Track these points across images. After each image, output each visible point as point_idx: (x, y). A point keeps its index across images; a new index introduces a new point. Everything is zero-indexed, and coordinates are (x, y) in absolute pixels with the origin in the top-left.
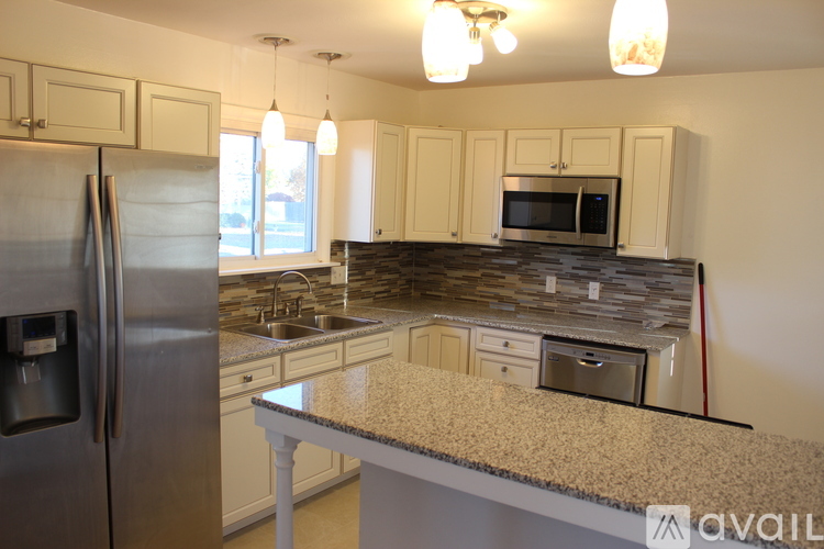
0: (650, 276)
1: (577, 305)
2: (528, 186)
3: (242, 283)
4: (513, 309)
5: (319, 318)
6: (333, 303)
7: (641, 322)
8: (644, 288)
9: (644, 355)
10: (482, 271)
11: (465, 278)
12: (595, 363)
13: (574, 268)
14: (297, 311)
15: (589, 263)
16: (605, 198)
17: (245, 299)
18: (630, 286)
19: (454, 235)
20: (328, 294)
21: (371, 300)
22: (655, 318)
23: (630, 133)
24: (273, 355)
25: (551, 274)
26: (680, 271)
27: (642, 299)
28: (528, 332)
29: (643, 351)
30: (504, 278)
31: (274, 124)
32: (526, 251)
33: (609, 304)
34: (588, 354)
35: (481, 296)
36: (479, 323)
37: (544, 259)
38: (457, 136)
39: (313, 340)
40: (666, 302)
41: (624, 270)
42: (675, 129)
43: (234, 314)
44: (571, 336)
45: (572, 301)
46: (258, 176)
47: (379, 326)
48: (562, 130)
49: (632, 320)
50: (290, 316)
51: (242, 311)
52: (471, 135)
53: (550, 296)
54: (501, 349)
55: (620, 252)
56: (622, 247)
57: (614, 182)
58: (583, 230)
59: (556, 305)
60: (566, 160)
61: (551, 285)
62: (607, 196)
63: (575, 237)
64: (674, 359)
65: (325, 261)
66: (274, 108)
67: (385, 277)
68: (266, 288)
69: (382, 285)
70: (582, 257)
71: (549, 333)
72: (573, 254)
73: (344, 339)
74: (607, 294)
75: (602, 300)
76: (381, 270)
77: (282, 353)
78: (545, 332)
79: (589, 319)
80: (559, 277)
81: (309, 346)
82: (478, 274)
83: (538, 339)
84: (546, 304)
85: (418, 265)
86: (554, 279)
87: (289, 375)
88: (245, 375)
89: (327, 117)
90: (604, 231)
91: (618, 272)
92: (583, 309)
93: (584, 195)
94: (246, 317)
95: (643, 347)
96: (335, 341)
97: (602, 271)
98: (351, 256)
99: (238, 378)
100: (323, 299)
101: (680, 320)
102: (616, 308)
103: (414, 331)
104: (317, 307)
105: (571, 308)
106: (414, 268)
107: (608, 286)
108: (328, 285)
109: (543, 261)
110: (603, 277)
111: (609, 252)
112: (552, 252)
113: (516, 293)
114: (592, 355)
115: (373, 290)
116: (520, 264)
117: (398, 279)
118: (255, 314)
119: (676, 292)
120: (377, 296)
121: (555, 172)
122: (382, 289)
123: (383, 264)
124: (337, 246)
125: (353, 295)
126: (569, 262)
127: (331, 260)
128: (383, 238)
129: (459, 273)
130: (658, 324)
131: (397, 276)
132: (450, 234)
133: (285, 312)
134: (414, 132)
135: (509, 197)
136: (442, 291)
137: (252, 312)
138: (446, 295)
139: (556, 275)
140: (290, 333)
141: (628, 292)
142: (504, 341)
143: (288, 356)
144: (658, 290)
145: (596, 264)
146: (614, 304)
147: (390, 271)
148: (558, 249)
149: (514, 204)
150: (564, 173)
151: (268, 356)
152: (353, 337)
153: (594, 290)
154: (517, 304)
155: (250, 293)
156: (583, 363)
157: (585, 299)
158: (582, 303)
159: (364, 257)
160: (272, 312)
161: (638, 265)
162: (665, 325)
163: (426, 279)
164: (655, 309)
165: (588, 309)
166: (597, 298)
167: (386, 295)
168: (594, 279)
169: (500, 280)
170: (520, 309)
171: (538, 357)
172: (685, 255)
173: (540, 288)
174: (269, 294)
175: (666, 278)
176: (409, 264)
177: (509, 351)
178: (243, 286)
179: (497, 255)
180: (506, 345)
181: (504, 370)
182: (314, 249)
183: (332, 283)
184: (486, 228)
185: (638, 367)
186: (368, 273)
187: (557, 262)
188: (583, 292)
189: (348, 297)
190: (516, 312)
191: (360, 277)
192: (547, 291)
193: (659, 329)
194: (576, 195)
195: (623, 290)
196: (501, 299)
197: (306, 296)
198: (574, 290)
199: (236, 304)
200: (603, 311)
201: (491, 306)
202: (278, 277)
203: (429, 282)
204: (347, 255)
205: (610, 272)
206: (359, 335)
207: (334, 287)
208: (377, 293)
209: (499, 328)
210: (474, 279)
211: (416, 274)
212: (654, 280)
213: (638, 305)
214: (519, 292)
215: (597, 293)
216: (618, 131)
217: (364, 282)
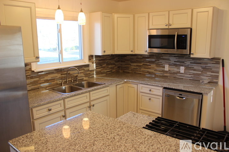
0: (203, 64)
1: (176, 75)
2: (159, 33)
3: (55, 72)
4: (154, 76)
5: (84, 83)
6: (91, 76)
7: (200, 81)
8: (200, 68)
9: (201, 95)
10: (143, 63)
11: (137, 66)
12: (183, 98)
13: (175, 62)
14: (76, 80)
15: (181, 60)
16: (186, 36)
17: (56, 78)
18: (195, 68)
19: (132, 51)
20: (89, 74)
21: (105, 74)
22: (205, 79)
23: (195, 11)
24: (60, 100)
25: (167, 64)
26: (215, 62)
27: (200, 72)
28: (158, 86)
29: (201, 94)
30: (150, 65)
31: (59, 14)
32: (158, 56)
33: (188, 74)
34: (180, 95)
35: (143, 72)
36: (141, 83)
37: (164, 58)
38: (131, 16)
39: (78, 92)
40: (209, 73)
41: (193, 62)
42: (214, 8)
43: (52, 83)
44: (174, 88)
45: (174, 73)
46: (59, 34)
47: (104, 85)
48: (169, 11)
49: (196, 80)
50: (74, 83)
51: (55, 82)
52: (136, 16)
53: (167, 72)
54: (148, 92)
55: (192, 56)
56: (192, 54)
57: (189, 30)
58: (178, 48)
59: (168, 75)
60: (171, 23)
61: (167, 68)
62: (187, 35)
63: (175, 51)
64: (212, 96)
65: (87, 62)
66: (59, 8)
67: (109, 66)
68: (64, 73)
69: (109, 69)
70: (178, 58)
72: (174, 57)
73: (89, 91)
74: (187, 71)
75: (185, 73)
76: (108, 64)
77: (64, 99)
78: (164, 86)
79: (181, 80)
80: (170, 65)
81: (75, 95)
82: (141, 64)
83: (161, 89)
84: (165, 74)
85: (121, 62)
86: (168, 66)
87: (67, 107)
88: (49, 108)
89: (81, 11)
90: (185, 48)
91: (191, 63)
92: (178, 76)
93: (178, 35)
94: (57, 84)
95: (201, 92)
96: (86, 92)
97: (185, 62)
99: (46, 110)
100: (86, 75)
101: (214, 80)
102: (190, 76)
103: (118, 86)
104: (85, 78)
105: (174, 77)
106: (120, 63)
107: (187, 68)
108: (88, 70)
109: (164, 59)
110: (185, 65)
111: (187, 56)
112: (167, 56)
113: (155, 71)
114: (182, 95)
115: (106, 71)
116: (156, 61)
117: (114, 67)
118: (61, 82)
119: (213, 69)
120: (107, 73)
121: (167, 27)
122: (109, 70)
123: (109, 62)
124: (91, 57)
125: (97, 73)
126: (173, 60)
127: (89, 62)
128: (106, 53)
129: (135, 64)
130: (206, 82)
131: (114, 66)
132: (130, 51)
133: (72, 81)
134: (116, 16)
135: (151, 37)
136: (130, 70)
137: (59, 82)
138: (131, 72)
139: (168, 64)
140: (72, 89)
141: (195, 70)
142: (149, 89)
143: (66, 100)
144: (205, 69)
145: (183, 60)
146: (189, 74)
147: (111, 64)
148: (169, 55)
149: (152, 40)
150: (170, 27)
151: (58, 101)
152: (93, 90)
153: (182, 69)
154: (155, 74)
155: (59, 75)
156: (178, 98)
157: (179, 72)
158: (178, 74)
159: (101, 60)
160: (67, 81)
161: (198, 61)
162: (209, 82)
163: (124, 66)
164: (205, 76)
165: (180, 76)
166: (183, 72)
167: (110, 72)
168: (182, 66)
169: (149, 66)
170: (156, 76)
171: (162, 95)
172: (216, 56)
173: (163, 69)
174: (66, 75)
175: (209, 65)
176: (118, 61)
177: (151, 93)
178: (55, 73)
179: (148, 58)
180: (150, 90)
181: (150, 99)
182: (83, 58)
183: (90, 70)
184: (143, 49)
185: (199, 100)
186: (103, 65)
187: (169, 60)
188: (178, 70)
189: (96, 74)
190: (155, 77)
191: (100, 67)
192: (165, 70)
193: (206, 84)
194: (175, 35)
195: (193, 69)
196: (149, 73)
197: (79, 75)
198: (175, 69)
199: (53, 80)
200: (185, 77)
201: (146, 75)
202: (68, 69)
203: (125, 67)
204: (94, 60)
205: (188, 63)
206: (95, 90)
207: (91, 71)
208: (107, 72)
209: (148, 85)
210: (140, 66)
211: (121, 65)
212: (204, 66)
213: (199, 75)
214: (156, 70)
215: (183, 70)
216: (191, 10)
217: (102, 69)
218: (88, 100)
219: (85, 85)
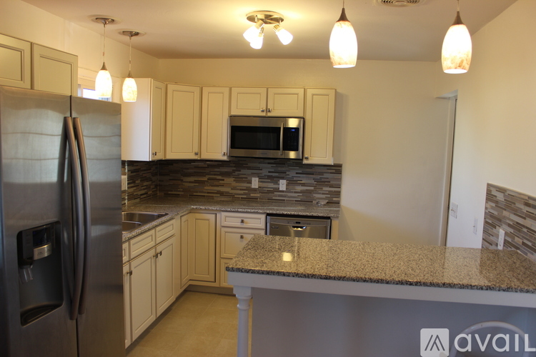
0: (316, 174)
1: (272, 194)
4: (230, 200)
7: (312, 202)
8: (313, 182)
9: (330, 220)
10: (208, 177)
11: (196, 182)
12: (301, 227)
13: (269, 172)
15: (279, 169)
18: (305, 181)
19: (196, 154)
21: (138, 200)
22: (321, 199)
23: (310, 92)
25: (255, 177)
26: (334, 171)
27: (312, 188)
28: (257, 213)
29: (328, 218)
30: (223, 180)
32: (238, 163)
33: (292, 192)
34: (297, 223)
35: (208, 193)
36: (223, 209)
38: (197, 90)
40: (326, 189)
41: (301, 172)
42: (336, 91)
45: (269, 192)
47: (168, 216)
48: (267, 89)
49: (307, 201)
52: (206, 90)
53: (255, 190)
54: (239, 224)
55: (305, 162)
56: (307, 158)
57: (302, 121)
58: (284, 149)
59: (259, 195)
60: (270, 107)
61: (255, 183)
62: (298, 129)
63: (279, 154)
66: (104, 68)
67: (145, 184)
69: (144, 189)
70: (275, 165)
71: (271, 212)
72: (269, 163)
73: (155, 227)
74: (291, 187)
75: (288, 190)
76: (143, 179)
78: (268, 212)
79: (280, 202)
80: (260, 178)
81: (141, 233)
82: (205, 179)
83: (263, 217)
84: (252, 195)
85: (161, 174)
86: (257, 179)
89: (130, 76)
90: (297, 149)
91: (297, 173)
92: (276, 196)
93: (284, 129)
95: (329, 215)
97: (287, 173)
98: (128, 171)
101: (334, 199)
102: (296, 195)
103: (183, 218)
105: (268, 196)
106: (158, 177)
107: (291, 182)
109: (249, 168)
110: (288, 176)
111: (295, 162)
112: (255, 162)
113: (232, 189)
114: (299, 223)
115: (140, 193)
116: (234, 171)
117: (151, 185)
119: (331, 183)
120: (142, 197)
121: (264, 114)
122: (143, 192)
123: (144, 175)
124: (122, 164)
125: (131, 197)
126: (266, 169)
128: (157, 157)
129: (192, 179)
130: (323, 202)
131: (150, 183)
132: (193, 154)
134: (170, 87)
136: (180, 191)
138: (182, 193)
139: (258, 177)
141: (303, 185)
142: (241, 219)
143: (132, 242)
144: (322, 183)
145: (284, 169)
146: (295, 192)
147: (147, 179)
148: (259, 161)
149: (238, 134)
150: (269, 114)
152: (159, 225)
153: (283, 185)
154: (233, 196)
157: (277, 190)
158: (275, 193)
159: (135, 171)
161: (309, 169)
162: (328, 203)
163: (167, 184)
164: (320, 193)
165: (280, 196)
166: (285, 189)
167: (145, 196)
168: (283, 178)
169: (221, 182)
170: (235, 199)
171: (264, 227)
172: (337, 162)
173: (248, 185)
175: (326, 176)
176: (156, 174)
177: (244, 225)
180: (242, 221)
181: (242, 237)
185: (327, 227)
186: (137, 182)
187: (258, 169)
188: (276, 186)
189: (128, 199)
190: (232, 201)
191: (132, 185)
192: (253, 187)
193: (324, 205)
194: (280, 128)
195: (300, 184)
196: (222, 194)
198: (270, 185)
200: (288, 197)
201: (215, 198)
203: (170, 185)
204: (126, 171)
205: (292, 174)
206: (162, 223)
207: (122, 192)
208: (141, 195)
210: (202, 182)
211: (160, 181)
212: (319, 177)
213: (310, 192)
214: (234, 188)
215: (285, 186)
216: (302, 90)
217: (135, 188)
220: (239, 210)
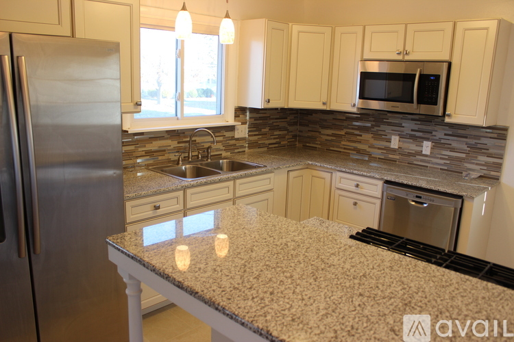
0: (470, 138)
1: (414, 158)
2: (385, 69)
3: (166, 136)
4: (367, 159)
5: (223, 162)
6: (236, 151)
7: (462, 173)
8: (465, 147)
9: (460, 200)
10: (345, 130)
11: (333, 135)
12: (422, 203)
13: (412, 130)
14: (207, 157)
15: (424, 127)
16: (438, 77)
17: (169, 148)
18: (454, 144)
19: (324, 104)
20: (233, 145)
21: (266, 149)
22: (473, 170)
23: (460, 26)
24: (177, 190)
25: (395, 135)
26: (495, 136)
27: (463, 156)
28: (373, 178)
29: (461, 197)
30: (361, 136)
31: (184, 20)
32: (378, 118)
33: (437, 158)
35: (345, 149)
36: (338, 169)
37: (391, 122)
38: (328, 30)
39: (213, 178)
40: (483, 159)
41: (450, 133)
42: (500, 22)
43: (160, 158)
44: (405, 182)
45: (410, 155)
46: (179, 60)
47: (263, 169)
48: (406, 25)
49: (454, 170)
50: (202, 160)
51: (166, 156)
52: (339, 30)
53: (394, 150)
54: (353, 188)
55: (447, 120)
56: (449, 115)
57: (445, 66)
58: (419, 102)
59: (397, 157)
60: (408, 48)
61: (395, 142)
62: (439, 76)
63: (413, 107)
64: (486, 202)
65: (230, 120)
66: (184, 8)
67: (276, 133)
68: (184, 140)
69: (274, 139)
70: (419, 123)
71: (389, 179)
72: (413, 120)
73: (235, 179)
74: (436, 151)
75: (432, 155)
76: (273, 128)
77: (184, 189)
78: (386, 178)
79: (422, 169)
80: (401, 136)
81: (206, 184)
82: (342, 133)
83: (380, 183)
84: (391, 156)
85: (301, 125)
86: (397, 138)
87: (190, 204)
88: (155, 204)
89: (227, 16)
90: (435, 103)
91: (445, 135)
92: (418, 161)
93: (421, 75)
94: (169, 161)
95: (460, 194)
96: (228, 180)
97: (434, 133)
98: (250, 118)
99: (149, 207)
100: (228, 148)
101: (492, 173)
102: (442, 162)
103: (291, 173)
104: (224, 154)
105: (409, 161)
106: (299, 127)
107: (437, 144)
108: (233, 138)
109: (390, 124)
110: (434, 138)
111: (439, 120)
112: (397, 118)
113: (369, 147)
114: (420, 197)
115: (267, 142)
116: (373, 126)
117: (286, 135)
118: (176, 158)
119: (491, 151)
120: (270, 146)
121: (400, 58)
122: (274, 141)
123: (275, 124)
124: (240, 111)
125: (252, 146)
126: (408, 126)
127: (235, 120)
128: (272, 105)
129: (330, 132)
130: (475, 175)
131: (286, 132)
132: (321, 103)
133: (198, 158)
134: (296, 28)
135: (365, 76)
136: (317, 144)
137: (173, 157)
138: (320, 147)
139: (399, 135)
140: (198, 173)
141: (453, 150)
142: (356, 183)
143: (189, 191)
144: (476, 149)
145: (429, 128)
146: (441, 158)
147: (280, 129)
148: (401, 116)
149: (368, 82)
150: (407, 58)
151: (173, 191)
152: (241, 177)
153: (427, 147)
154: (370, 155)
155: (173, 144)
156: (413, 203)
157: (420, 153)
158: (418, 157)
159: (260, 118)
160: (188, 157)
161: (461, 130)
162: (481, 177)
163: (306, 135)
164: (473, 163)
165: (422, 161)
166: (428, 153)
167: (277, 145)
168: (427, 139)
169: (358, 137)
170: (372, 158)
171: (380, 196)
172: (500, 123)
173: (387, 144)
174: (187, 144)
175: (484, 141)
176: (295, 124)
177: (359, 190)
178: (167, 139)
179: (357, 119)
180: (357, 186)
181: (355, 204)
182: (223, 113)
183: (236, 137)
184: (348, 99)
185: (455, 209)
186: (263, 130)
187: (400, 125)
188: (418, 149)
189: (248, 147)
190: (369, 161)
191: (257, 133)
192: (392, 147)
193: (475, 179)
194: (415, 75)
195: (449, 148)
196: (358, 151)
197: (215, 146)
198: (412, 147)
199: (162, 151)
200: (432, 163)
201: (351, 156)
202: (193, 132)
203: (308, 137)
204: (248, 118)
205: (440, 134)
206: (246, 176)
207: (237, 139)
208: (270, 144)
209: (353, 173)
210: (340, 136)
211: (300, 131)
212: (473, 142)
213: (460, 160)
214: (372, 146)
215: (429, 149)
216: (451, 24)
217: (260, 137)
218: (230, 196)
219: (225, 167)
220: (355, 172)
